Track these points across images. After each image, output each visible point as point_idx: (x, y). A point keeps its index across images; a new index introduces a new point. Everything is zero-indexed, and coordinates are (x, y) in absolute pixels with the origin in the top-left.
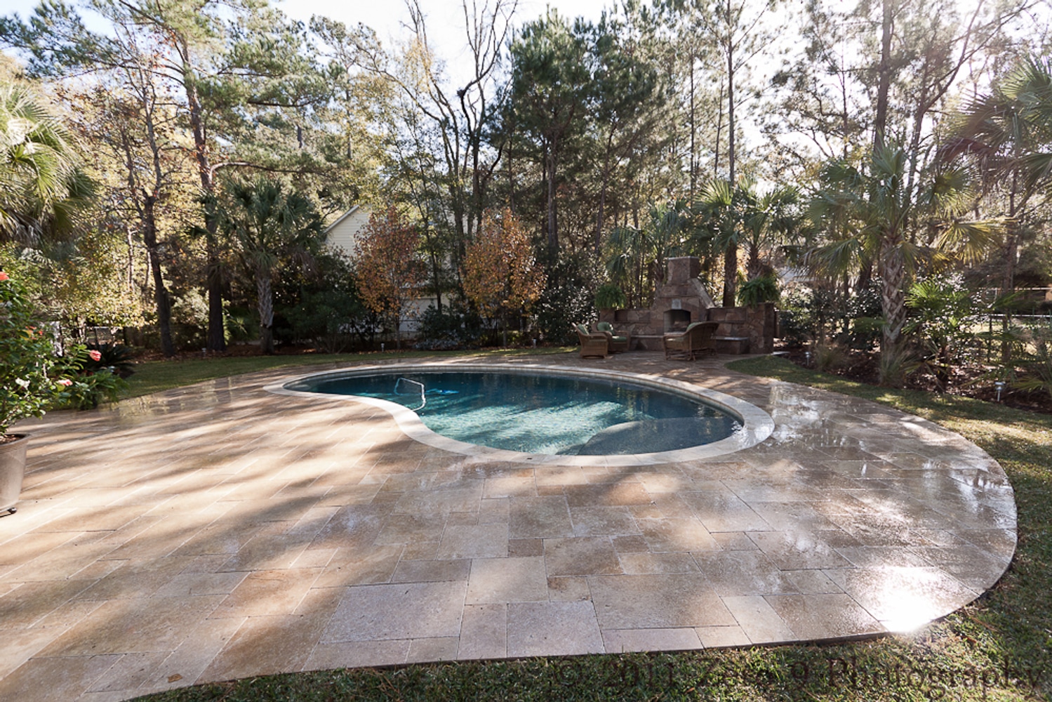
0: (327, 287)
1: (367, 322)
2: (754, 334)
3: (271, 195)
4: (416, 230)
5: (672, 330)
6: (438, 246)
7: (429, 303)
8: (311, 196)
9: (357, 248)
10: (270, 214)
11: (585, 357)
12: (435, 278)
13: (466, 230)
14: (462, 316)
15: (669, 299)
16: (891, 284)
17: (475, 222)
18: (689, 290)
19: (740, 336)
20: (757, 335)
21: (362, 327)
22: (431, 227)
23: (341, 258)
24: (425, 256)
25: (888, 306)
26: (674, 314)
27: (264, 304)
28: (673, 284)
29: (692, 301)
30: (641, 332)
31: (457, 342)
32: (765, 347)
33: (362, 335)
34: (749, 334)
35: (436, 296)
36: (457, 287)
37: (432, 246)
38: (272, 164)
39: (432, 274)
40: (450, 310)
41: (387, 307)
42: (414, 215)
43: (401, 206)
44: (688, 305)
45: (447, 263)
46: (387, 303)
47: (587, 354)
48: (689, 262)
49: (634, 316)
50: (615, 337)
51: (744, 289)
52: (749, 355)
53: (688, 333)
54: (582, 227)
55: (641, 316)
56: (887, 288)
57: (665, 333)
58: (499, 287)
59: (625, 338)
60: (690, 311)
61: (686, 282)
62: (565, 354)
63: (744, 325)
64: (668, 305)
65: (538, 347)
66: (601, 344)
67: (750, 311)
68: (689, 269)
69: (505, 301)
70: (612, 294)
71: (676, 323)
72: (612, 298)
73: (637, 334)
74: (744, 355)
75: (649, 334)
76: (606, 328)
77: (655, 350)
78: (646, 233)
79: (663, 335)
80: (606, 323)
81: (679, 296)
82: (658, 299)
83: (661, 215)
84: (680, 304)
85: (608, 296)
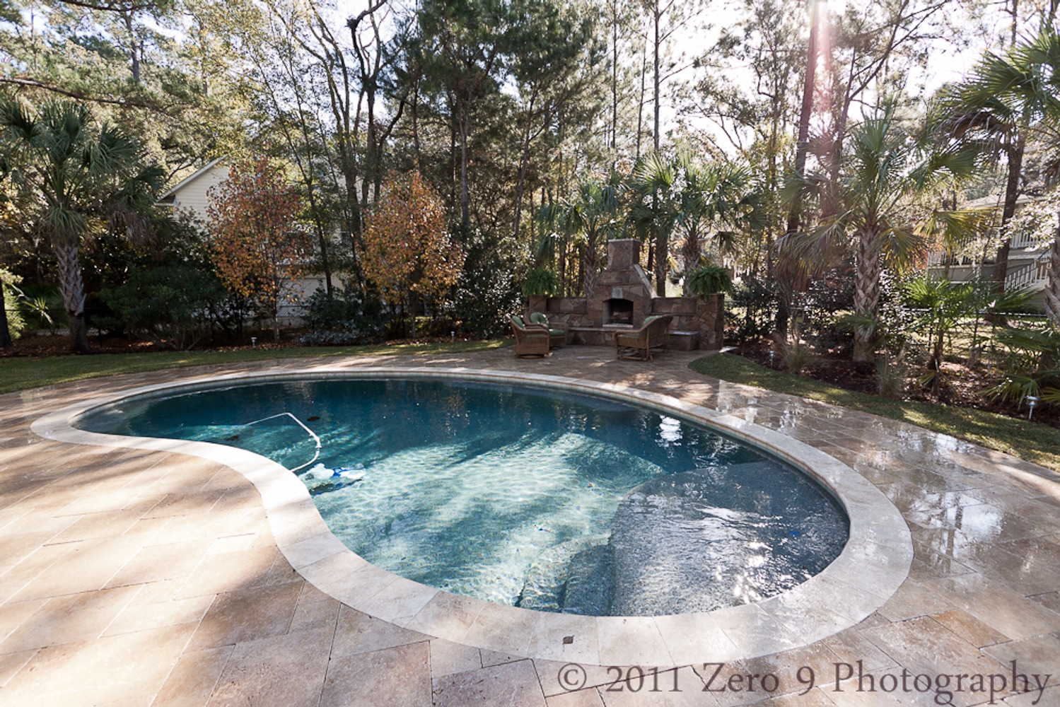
0: (171, 260)
1: (232, 307)
2: (705, 328)
3: (71, 128)
4: (295, 193)
5: (611, 322)
6: (324, 215)
7: (316, 284)
8: (151, 144)
9: (211, 211)
10: (70, 152)
11: (521, 356)
12: (323, 253)
13: (360, 195)
14: (360, 301)
15: (609, 286)
16: (868, 277)
17: (372, 186)
18: (632, 277)
19: (689, 330)
20: (707, 329)
21: (226, 313)
22: (316, 192)
23: (192, 224)
24: (308, 228)
25: (863, 301)
26: (614, 305)
27: (67, 281)
28: (613, 270)
29: (635, 290)
30: (576, 323)
31: (354, 334)
32: (717, 342)
33: (225, 323)
34: (698, 328)
35: (325, 276)
36: (354, 267)
37: (317, 214)
38: (79, 89)
39: (319, 249)
40: (346, 294)
41: (258, 288)
42: (293, 174)
43: (275, 162)
44: (630, 294)
45: (336, 236)
46: (258, 284)
47: (526, 352)
48: (632, 245)
49: (568, 306)
50: (551, 330)
51: (698, 278)
52: (700, 352)
53: (646, 329)
54: (491, 203)
55: (576, 305)
56: (862, 282)
57: (604, 326)
58: (408, 268)
59: (562, 331)
60: (632, 300)
61: (628, 268)
62: (491, 351)
63: (694, 318)
64: (607, 293)
65: (455, 340)
66: (541, 340)
67: (700, 303)
68: (632, 253)
69: (415, 285)
70: (544, 279)
71: (615, 314)
72: (544, 284)
73: (572, 326)
74: (695, 352)
75: (586, 327)
76: (540, 319)
77: (594, 345)
78: (580, 210)
79: (602, 327)
80: (539, 313)
81: (621, 283)
82: (596, 286)
83: (594, 191)
84: (621, 293)
85: (539, 282)
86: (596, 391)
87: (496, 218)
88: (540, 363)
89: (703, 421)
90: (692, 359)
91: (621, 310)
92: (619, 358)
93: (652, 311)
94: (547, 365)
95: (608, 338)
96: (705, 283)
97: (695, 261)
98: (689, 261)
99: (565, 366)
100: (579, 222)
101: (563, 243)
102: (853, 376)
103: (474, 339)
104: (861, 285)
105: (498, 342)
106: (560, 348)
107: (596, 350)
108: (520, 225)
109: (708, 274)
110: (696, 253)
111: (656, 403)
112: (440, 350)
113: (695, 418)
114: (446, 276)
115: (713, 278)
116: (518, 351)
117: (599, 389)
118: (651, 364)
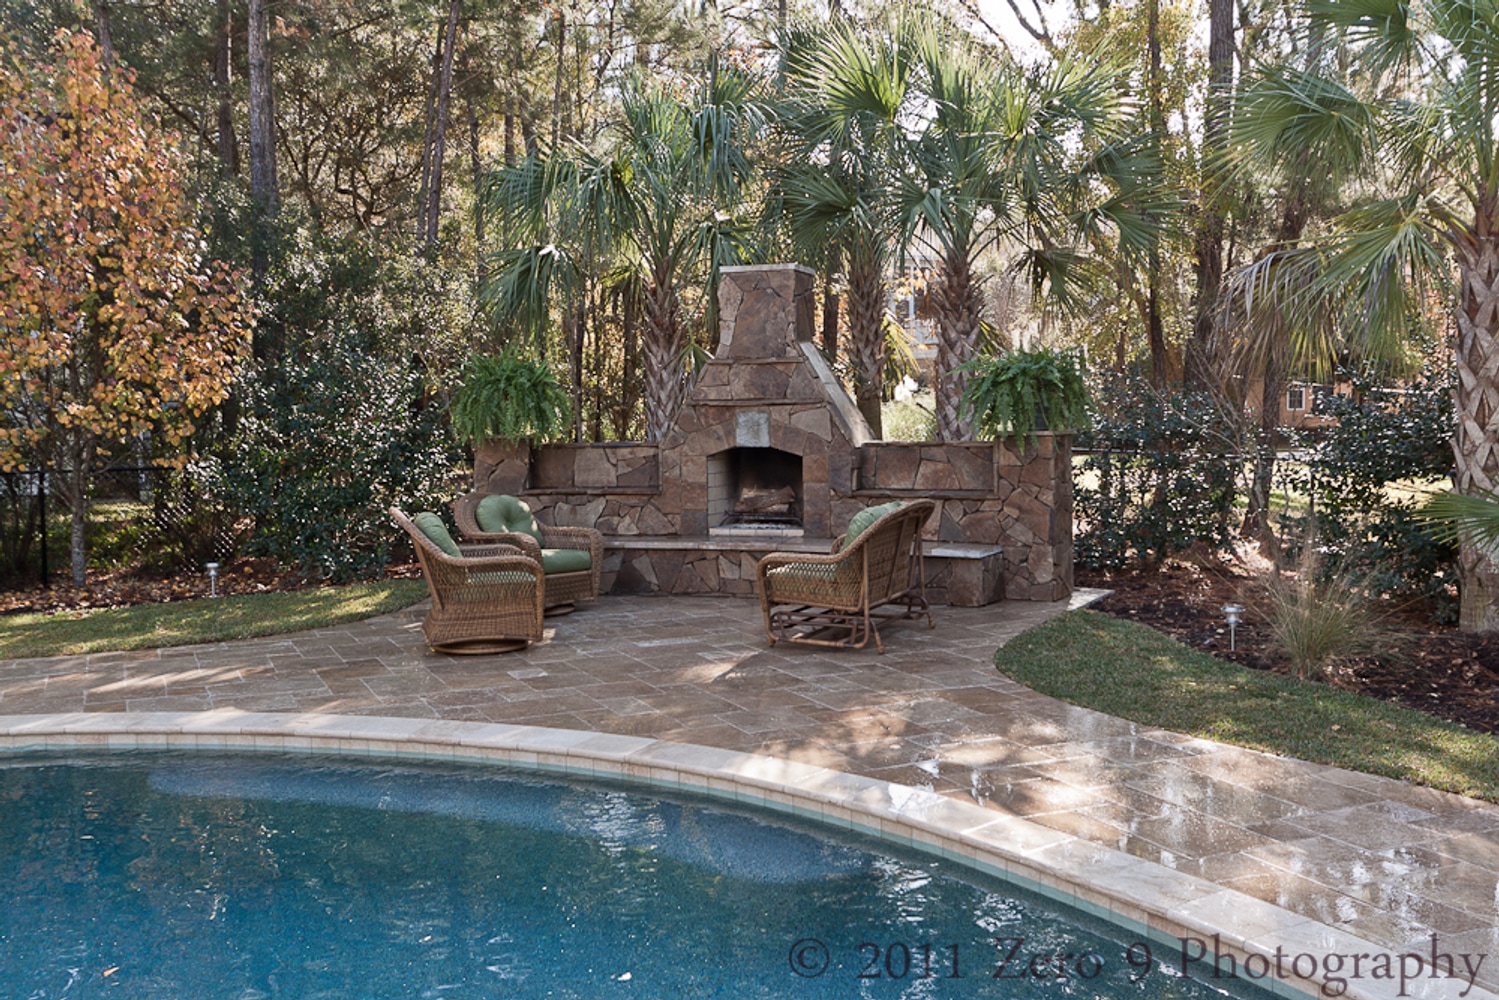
2: (1021, 534)
5: (735, 519)
11: (448, 650)
15: (726, 410)
18: (795, 380)
19: (975, 543)
20: (1028, 537)
26: (742, 464)
28: (737, 358)
29: (807, 420)
30: (625, 525)
32: (1056, 573)
34: (1002, 537)
44: (792, 432)
47: (464, 634)
48: (792, 283)
49: (597, 469)
50: (546, 553)
51: (995, 384)
52: (1011, 609)
53: (860, 549)
54: (352, 161)
55: (623, 469)
56: (1476, 397)
57: (713, 531)
58: (52, 350)
59: (584, 555)
60: (800, 454)
61: (781, 352)
62: (346, 631)
63: (985, 506)
64: (720, 430)
65: (224, 590)
66: (515, 592)
67: (1004, 458)
68: (792, 307)
69: (74, 409)
70: (519, 387)
71: (747, 493)
72: (521, 402)
73: (615, 535)
74: (997, 609)
75: (657, 536)
76: (510, 517)
77: (686, 594)
78: (627, 176)
79: (707, 537)
80: (506, 497)
81: (762, 400)
82: (685, 410)
83: (666, 123)
84: (764, 429)
85: (506, 395)
86: (721, 789)
87: (370, 205)
88: (515, 674)
89: (1135, 915)
90: (1002, 636)
91: (765, 484)
92: (773, 645)
93: (860, 487)
94: (536, 682)
95: (728, 572)
96: (1018, 399)
97: (968, 334)
98: (953, 335)
99: (600, 682)
100: (626, 213)
101: (575, 276)
102: (1478, 680)
103: (290, 584)
104: (1474, 406)
105: (373, 592)
106: (577, 608)
107: (694, 614)
108: (443, 222)
109: (1024, 372)
110: (970, 310)
111: (946, 838)
112: (160, 632)
113: (1104, 903)
114: (189, 378)
115: (1043, 385)
116: (435, 631)
117: (732, 780)
118: (878, 661)
